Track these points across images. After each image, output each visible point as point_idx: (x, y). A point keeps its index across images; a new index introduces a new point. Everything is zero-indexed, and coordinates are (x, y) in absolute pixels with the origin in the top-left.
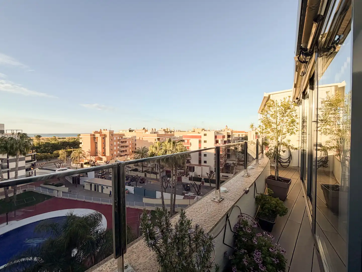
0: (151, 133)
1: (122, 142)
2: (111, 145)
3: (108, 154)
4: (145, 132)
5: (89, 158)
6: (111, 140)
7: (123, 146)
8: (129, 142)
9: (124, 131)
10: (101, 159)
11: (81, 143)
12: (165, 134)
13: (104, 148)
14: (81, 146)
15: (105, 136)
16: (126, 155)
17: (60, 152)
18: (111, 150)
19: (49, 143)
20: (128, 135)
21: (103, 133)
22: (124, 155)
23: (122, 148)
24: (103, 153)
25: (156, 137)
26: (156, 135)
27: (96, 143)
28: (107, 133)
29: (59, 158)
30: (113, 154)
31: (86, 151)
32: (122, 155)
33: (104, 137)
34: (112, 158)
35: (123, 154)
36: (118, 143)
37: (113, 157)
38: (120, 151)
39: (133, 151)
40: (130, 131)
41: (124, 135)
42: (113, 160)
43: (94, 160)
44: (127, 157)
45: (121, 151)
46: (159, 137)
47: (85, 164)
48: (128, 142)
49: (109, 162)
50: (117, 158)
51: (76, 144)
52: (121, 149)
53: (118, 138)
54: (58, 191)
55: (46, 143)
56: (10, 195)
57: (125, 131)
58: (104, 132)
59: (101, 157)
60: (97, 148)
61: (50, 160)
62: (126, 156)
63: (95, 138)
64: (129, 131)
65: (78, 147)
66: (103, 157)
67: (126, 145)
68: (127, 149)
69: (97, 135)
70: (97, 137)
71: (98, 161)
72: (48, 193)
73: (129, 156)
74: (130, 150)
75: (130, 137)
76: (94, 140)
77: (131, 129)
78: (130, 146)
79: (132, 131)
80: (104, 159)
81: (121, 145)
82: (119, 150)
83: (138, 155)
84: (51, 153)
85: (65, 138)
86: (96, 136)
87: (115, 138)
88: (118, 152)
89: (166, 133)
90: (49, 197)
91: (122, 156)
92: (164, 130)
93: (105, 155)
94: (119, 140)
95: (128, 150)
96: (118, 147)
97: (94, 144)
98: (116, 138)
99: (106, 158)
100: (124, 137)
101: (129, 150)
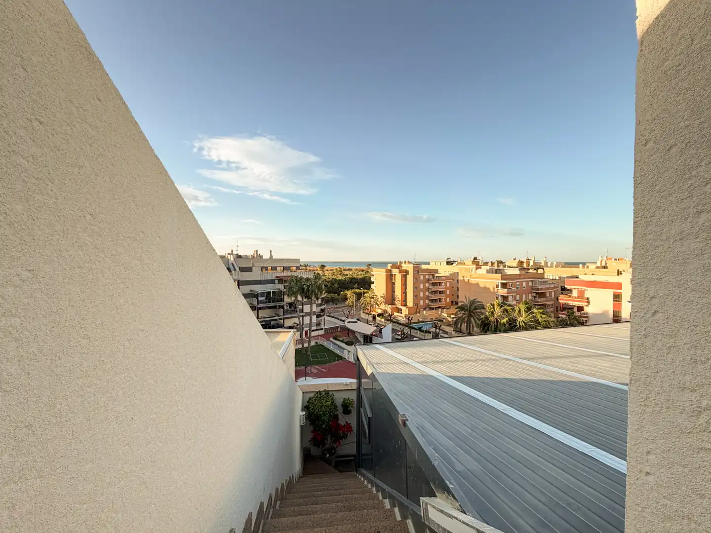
0: (488, 272)
1: (433, 284)
2: (415, 288)
3: (410, 303)
4: (477, 269)
5: (383, 306)
6: (416, 279)
7: (435, 292)
8: (446, 284)
9: (437, 263)
10: (399, 311)
11: (373, 283)
12: (519, 275)
13: (404, 293)
14: (373, 286)
15: (407, 272)
16: (439, 307)
17: (349, 293)
18: (416, 296)
19: (335, 280)
20: (444, 271)
21: (403, 268)
22: (436, 308)
23: (433, 295)
24: (404, 301)
25: (499, 280)
26: (499, 276)
27: (394, 283)
28: (410, 268)
29: (347, 302)
30: (417, 305)
31: (379, 297)
32: (433, 307)
33: (405, 274)
34: (416, 310)
35: (434, 305)
36: (427, 285)
37: (418, 310)
38: (430, 300)
39: (452, 302)
40: (448, 263)
41: (436, 271)
42: (418, 314)
43: (390, 311)
44: (442, 312)
45: (432, 301)
46: (505, 282)
47: (379, 315)
48: (443, 284)
49: (412, 319)
50: (425, 312)
51: (366, 283)
52: (431, 297)
53: (427, 277)
54: (349, 352)
55: (332, 279)
56: (306, 345)
57: (439, 263)
58: (405, 267)
59: (400, 307)
60: (394, 292)
61: (336, 304)
62: (440, 310)
63: (391, 275)
64: (445, 263)
65: (369, 288)
66: (404, 308)
67: (440, 290)
68: (443, 297)
69: (395, 271)
70: (395, 275)
71: (396, 314)
72: (338, 352)
73: (445, 310)
74: (448, 300)
75: (447, 274)
76: (391, 279)
77: (449, 260)
78: (448, 292)
79: (452, 264)
80: (405, 311)
81: (431, 289)
82: (428, 298)
83: (463, 312)
84: (339, 295)
85: (351, 270)
86: (393, 273)
87: (422, 277)
88: (427, 301)
89: (523, 272)
90: (340, 358)
91: (433, 309)
92: (521, 263)
93: (405, 305)
94: (428, 280)
95: (443, 300)
96: (427, 293)
97: (390, 285)
98: (424, 276)
99: (407, 310)
100: (437, 275)
101: (446, 300)
